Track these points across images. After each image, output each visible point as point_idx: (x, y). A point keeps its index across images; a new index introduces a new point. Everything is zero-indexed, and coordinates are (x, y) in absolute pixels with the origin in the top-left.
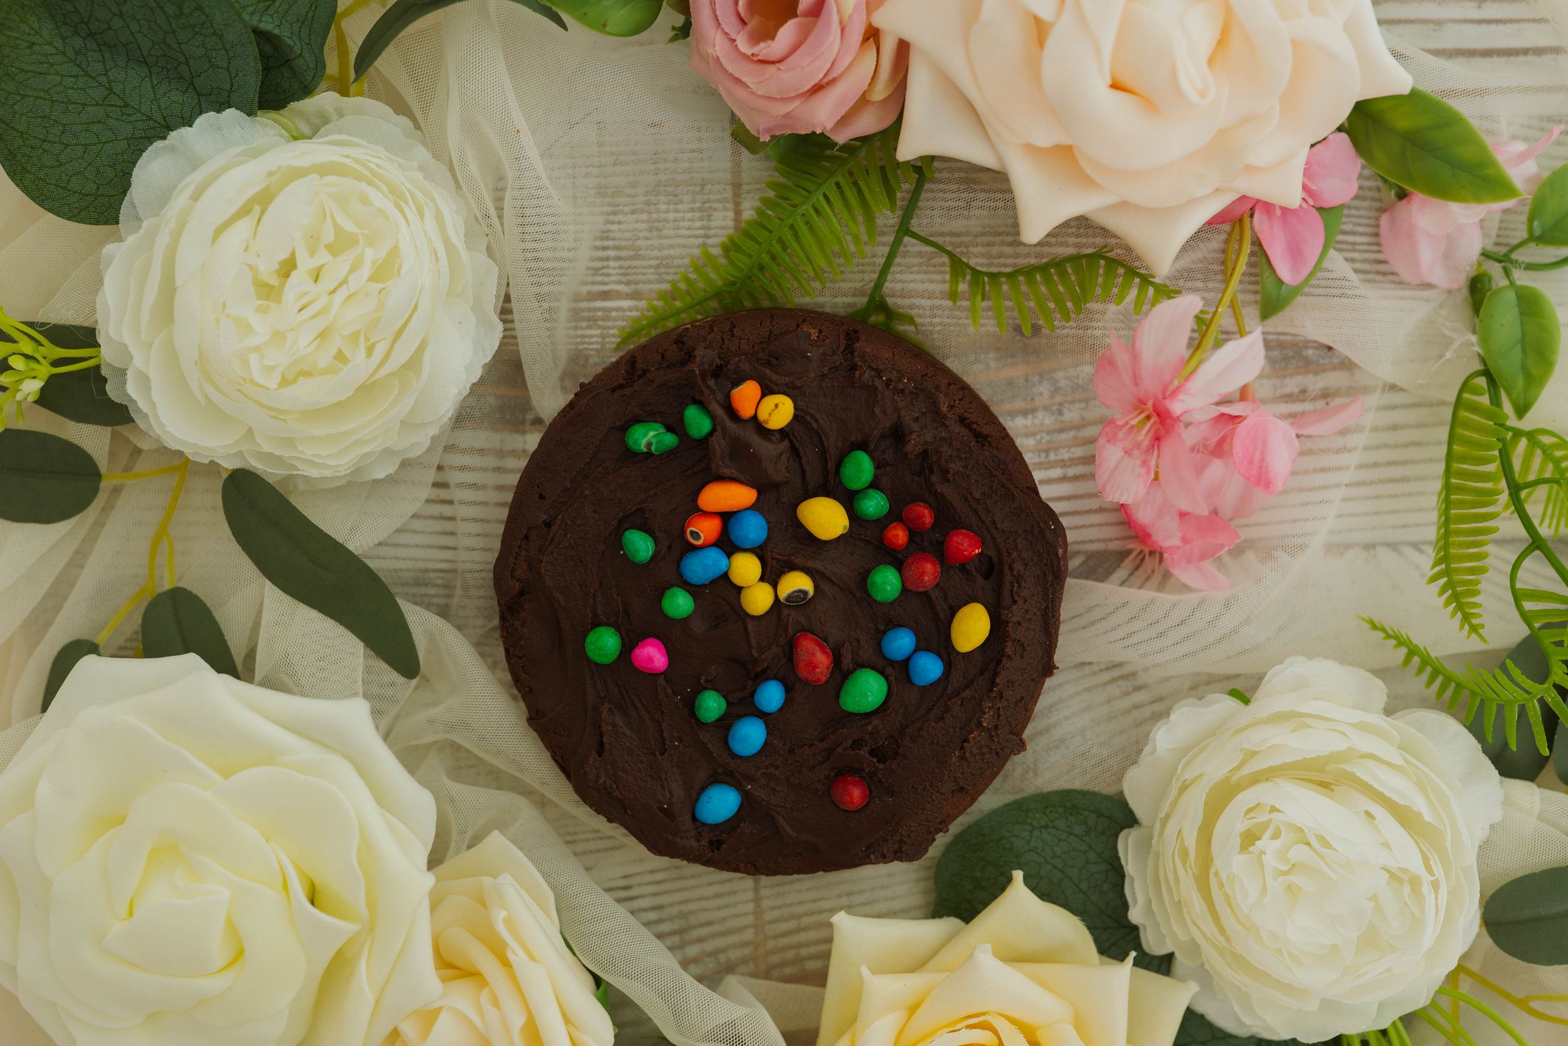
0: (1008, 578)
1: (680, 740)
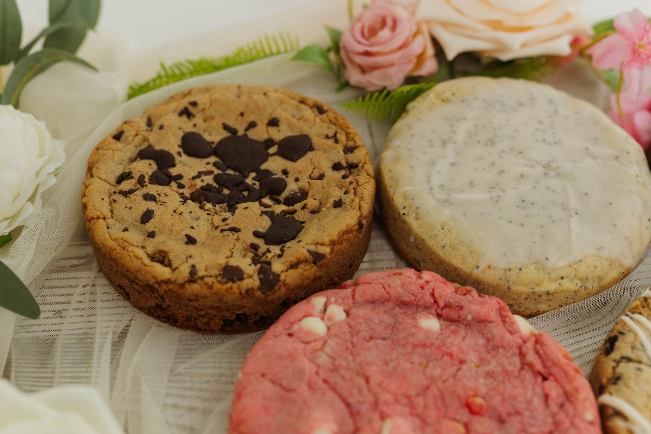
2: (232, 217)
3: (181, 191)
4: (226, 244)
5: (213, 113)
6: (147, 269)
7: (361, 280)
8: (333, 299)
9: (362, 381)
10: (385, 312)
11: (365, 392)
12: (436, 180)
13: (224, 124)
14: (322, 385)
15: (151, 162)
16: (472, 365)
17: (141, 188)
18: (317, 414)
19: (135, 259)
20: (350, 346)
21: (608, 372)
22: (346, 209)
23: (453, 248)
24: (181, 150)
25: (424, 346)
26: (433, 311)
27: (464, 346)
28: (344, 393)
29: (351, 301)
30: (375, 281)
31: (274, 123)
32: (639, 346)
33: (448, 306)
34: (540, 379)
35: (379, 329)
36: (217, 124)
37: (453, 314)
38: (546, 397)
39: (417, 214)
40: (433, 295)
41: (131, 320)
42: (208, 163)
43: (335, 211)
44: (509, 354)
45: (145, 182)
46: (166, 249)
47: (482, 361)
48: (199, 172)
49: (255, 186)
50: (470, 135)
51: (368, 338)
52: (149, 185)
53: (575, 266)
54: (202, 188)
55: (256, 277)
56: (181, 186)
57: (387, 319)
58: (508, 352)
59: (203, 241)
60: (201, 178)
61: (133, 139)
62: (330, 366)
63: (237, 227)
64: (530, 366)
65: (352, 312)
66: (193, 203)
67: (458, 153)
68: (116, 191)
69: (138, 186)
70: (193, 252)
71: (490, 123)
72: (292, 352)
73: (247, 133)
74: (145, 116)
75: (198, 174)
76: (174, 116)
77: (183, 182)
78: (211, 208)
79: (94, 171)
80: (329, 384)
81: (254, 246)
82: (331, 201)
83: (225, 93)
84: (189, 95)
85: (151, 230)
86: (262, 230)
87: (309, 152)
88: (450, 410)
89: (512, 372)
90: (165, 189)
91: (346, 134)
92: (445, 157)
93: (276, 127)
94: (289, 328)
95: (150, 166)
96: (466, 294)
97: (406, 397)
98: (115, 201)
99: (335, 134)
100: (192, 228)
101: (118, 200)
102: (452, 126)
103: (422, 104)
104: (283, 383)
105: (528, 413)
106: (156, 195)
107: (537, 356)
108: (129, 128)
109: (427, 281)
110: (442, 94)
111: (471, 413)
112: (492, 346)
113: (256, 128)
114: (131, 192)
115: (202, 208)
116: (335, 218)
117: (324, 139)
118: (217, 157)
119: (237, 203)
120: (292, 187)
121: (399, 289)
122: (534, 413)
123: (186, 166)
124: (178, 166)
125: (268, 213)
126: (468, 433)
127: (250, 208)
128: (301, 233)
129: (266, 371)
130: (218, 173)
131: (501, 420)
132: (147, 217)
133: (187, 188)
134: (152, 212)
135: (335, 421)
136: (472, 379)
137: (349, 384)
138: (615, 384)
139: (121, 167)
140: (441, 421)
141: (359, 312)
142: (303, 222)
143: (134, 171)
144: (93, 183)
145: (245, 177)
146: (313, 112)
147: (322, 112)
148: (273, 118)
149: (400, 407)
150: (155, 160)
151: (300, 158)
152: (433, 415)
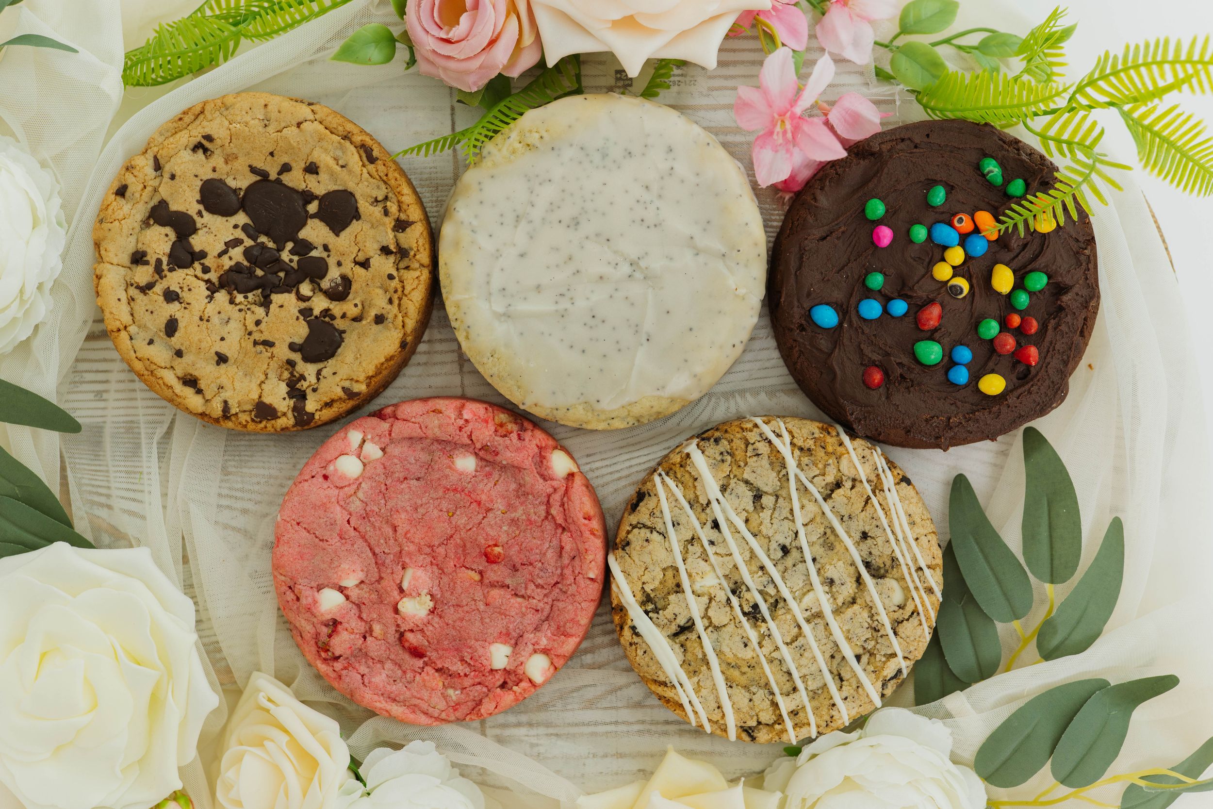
0: (1027, 387)
1: (847, 277)
2: (266, 319)
3: (206, 277)
4: (260, 364)
5: (235, 151)
6: (179, 400)
7: (400, 414)
8: (369, 437)
9: (388, 530)
10: (423, 449)
11: (392, 541)
12: (497, 282)
13: (250, 166)
14: (353, 533)
15: (168, 230)
16: (499, 513)
17: (160, 281)
18: (345, 566)
19: (165, 388)
20: (383, 488)
21: (622, 534)
22: (388, 328)
23: (501, 379)
24: (201, 207)
25: (455, 490)
26: (471, 449)
27: (493, 493)
28: (372, 542)
29: (386, 440)
30: (413, 420)
31: (312, 169)
32: (658, 514)
33: (484, 448)
34: (560, 531)
35: (414, 468)
36: (241, 164)
37: (489, 457)
38: (562, 548)
39: (468, 333)
40: (470, 437)
42: (236, 227)
43: (375, 328)
44: (537, 502)
45: (163, 271)
46: (196, 373)
47: (510, 507)
48: (226, 244)
49: (292, 264)
50: (553, 207)
51: (402, 479)
52: (168, 274)
53: (629, 408)
54: (231, 269)
55: (290, 414)
56: (206, 270)
57: (424, 457)
58: (536, 500)
59: (236, 356)
60: (228, 254)
61: (141, 195)
62: (363, 512)
63: (271, 340)
64: (553, 517)
65: (388, 450)
66: (222, 296)
67: (531, 237)
68: (133, 281)
69: (157, 277)
70: (224, 381)
71: (581, 189)
72: (325, 500)
73: (281, 177)
74: (150, 155)
75: (225, 248)
76: (186, 156)
77: (208, 262)
78: (243, 300)
79: (103, 252)
80: (359, 532)
81: (291, 363)
82: (373, 313)
83: (248, 118)
84: (202, 117)
85: (177, 348)
86: (299, 340)
87: (354, 221)
88: (469, 559)
89: (535, 522)
90: (188, 277)
91: (399, 202)
92: (514, 245)
93: (315, 176)
94: (325, 467)
95: (166, 239)
96: (505, 436)
97: (429, 547)
98: (133, 300)
99: (386, 198)
100: (222, 339)
101: (135, 297)
102: (532, 192)
103: (499, 150)
104: (317, 533)
105: (540, 565)
106: (179, 291)
107: (561, 509)
108: (134, 179)
109: (467, 421)
110: (528, 135)
111: (488, 562)
112: (522, 492)
113: (291, 173)
114: (150, 286)
115: (232, 302)
116: (375, 340)
117: (372, 204)
118: (247, 214)
119: (271, 292)
120: (334, 274)
121: (436, 430)
122: (546, 565)
123: (209, 232)
124: (200, 232)
125: (306, 313)
126: (481, 581)
127: (285, 304)
128: (339, 350)
129: (301, 519)
130: (249, 242)
131: (515, 569)
132: (171, 327)
133: (213, 271)
134: (176, 320)
135: (362, 571)
136: (495, 527)
137: (378, 532)
138: (623, 549)
139: (133, 239)
140: (458, 571)
141: (395, 450)
142: (344, 332)
143: (149, 251)
144: (105, 272)
145: (280, 249)
146: (361, 157)
147: (372, 160)
148: (312, 163)
149: (422, 557)
150: (171, 226)
151: (343, 229)
152: (452, 564)
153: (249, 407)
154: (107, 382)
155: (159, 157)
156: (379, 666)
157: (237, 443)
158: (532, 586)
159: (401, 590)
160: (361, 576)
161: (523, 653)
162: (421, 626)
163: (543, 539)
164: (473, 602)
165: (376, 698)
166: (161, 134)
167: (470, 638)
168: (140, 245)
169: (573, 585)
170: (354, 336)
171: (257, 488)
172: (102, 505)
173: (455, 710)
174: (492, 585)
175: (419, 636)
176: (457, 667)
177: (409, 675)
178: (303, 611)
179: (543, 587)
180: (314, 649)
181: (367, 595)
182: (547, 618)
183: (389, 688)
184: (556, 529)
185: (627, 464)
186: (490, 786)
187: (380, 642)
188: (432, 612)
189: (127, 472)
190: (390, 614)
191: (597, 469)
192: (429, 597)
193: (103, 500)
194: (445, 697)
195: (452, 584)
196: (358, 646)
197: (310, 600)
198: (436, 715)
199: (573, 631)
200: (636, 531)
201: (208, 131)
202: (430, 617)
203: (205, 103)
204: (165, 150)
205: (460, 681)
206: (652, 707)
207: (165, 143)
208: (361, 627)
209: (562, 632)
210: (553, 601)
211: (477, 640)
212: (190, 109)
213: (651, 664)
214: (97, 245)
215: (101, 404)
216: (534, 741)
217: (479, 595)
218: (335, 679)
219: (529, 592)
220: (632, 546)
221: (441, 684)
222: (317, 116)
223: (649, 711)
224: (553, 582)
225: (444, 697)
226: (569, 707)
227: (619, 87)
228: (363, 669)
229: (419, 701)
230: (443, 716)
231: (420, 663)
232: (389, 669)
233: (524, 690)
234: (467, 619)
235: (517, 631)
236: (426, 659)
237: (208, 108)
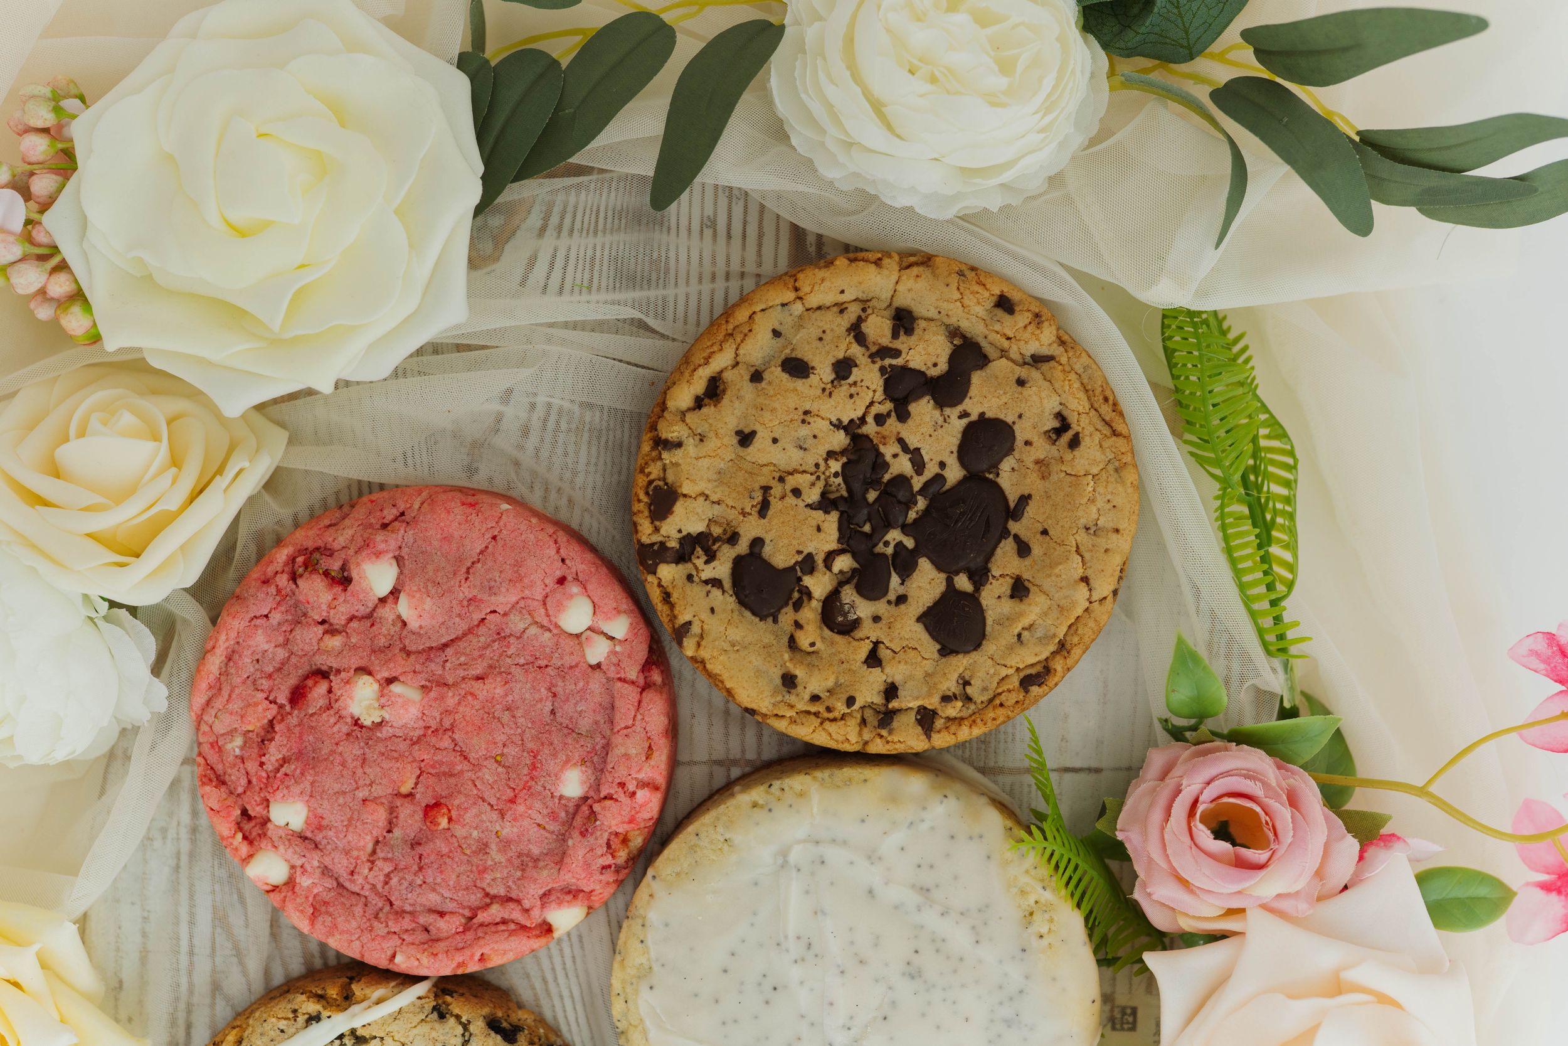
2: (802, 504)
3: (870, 419)
4: (734, 495)
5: (1054, 477)
6: (687, 374)
7: (649, 695)
9: (478, 670)
10: (596, 723)
11: (462, 673)
12: (835, 855)
13: (1030, 496)
14: (477, 617)
15: (943, 367)
16: (498, 828)
17: (867, 354)
18: (429, 604)
19: (705, 354)
20: (543, 663)
21: (456, 1008)
22: (775, 692)
23: (693, 849)
24: (974, 417)
25: (534, 767)
26: (592, 794)
27: (526, 823)
28: (462, 644)
29: (612, 674)
30: (639, 717)
31: (1019, 589)
33: (593, 815)
34: (467, 913)
35: (569, 708)
36: (1032, 484)
37: (578, 821)
38: (442, 914)
39: (762, 807)
40: (609, 797)
41: (674, 340)
42: (942, 465)
43: (776, 674)
44: (510, 883)
45: (882, 359)
46: (726, 401)
47: (505, 843)
48: (918, 450)
49: (881, 545)
51: (553, 689)
52: (877, 366)
53: (640, 1027)
54: (879, 455)
55: (656, 538)
56: (880, 419)
57: (585, 724)
58: (514, 882)
59: (749, 458)
60: (901, 453)
61: (998, 333)
62: (508, 631)
63: (770, 513)
64: (488, 905)
65: (598, 675)
66: (840, 440)
67: (896, 908)
68: (869, 311)
69: (874, 349)
70: (712, 444)
71: (963, 986)
72: (526, 581)
73: (1011, 539)
74: (1056, 350)
75: (912, 448)
76: (1052, 404)
77: (892, 423)
78: (833, 470)
79: (915, 270)
80: (478, 626)
81: (733, 538)
82: (799, 672)
83: (1100, 503)
84: (1107, 431)
85: (766, 375)
86: (767, 551)
87: (938, 647)
88: (432, 781)
89: (482, 879)
90: (871, 394)
91: (962, 719)
92: (886, 884)
93: (1009, 592)
94: (576, 579)
95: (930, 364)
96: (609, 846)
97: (452, 725)
98: (842, 311)
99: (968, 699)
100: (775, 441)
101: (846, 315)
102: (962, 914)
103: (1027, 872)
104: (479, 565)
105: (419, 882)
106: (851, 380)
107: (498, 920)
108: (1021, 324)
109: (634, 794)
110: (1047, 916)
111: (427, 806)
112: (527, 863)
113: (1016, 557)
114: (860, 338)
115: (831, 454)
116: (758, 673)
117: (961, 677)
118: (961, 483)
119: (842, 513)
120: (864, 609)
121: (622, 750)
122: (418, 891)
123: (936, 427)
124: (937, 413)
125: (808, 564)
126: (398, 795)
127: (822, 535)
128: (748, 614)
129: (500, 543)
130: (917, 483)
131: (415, 844)
132: (797, 368)
133: (879, 429)
134: (807, 377)
135: (421, 627)
136: (477, 820)
137: (476, 653)
138: (434, 1008)
139: (933, 313)
140: (415, 765)
141: (596, 683)
142: (775, 621)
143: (914, 338)
144: (885, 272)
145: (905, 529)
146: (1032, 665)
147: (1027, 682)
148: (1027, 590)
149: (437, 715)
150: (948, 373)
151: (927, 628)
152: (425, 757)
153: (670, 478)
154: (729, 237)
155: (1052, 363)
156: (281, 639)
157: (627, 425)
158: (388, 868)
159: (390, 681)
160: (414, 624)
161: (290, 851)
162: (336, 706)
163: (456, 889)
164: (368, 782)
165: (233, 635)
166: (1086, 368)
167: (317, 774)
168: (922, 324)
169: (386, 930)
170: (768, 638)
171: (559, 451)
172: (546, 219)
173: (212, 745)
174: (392, 810)
175: (322, 702)
176: (274, 754)
177: (265, 684)
178: (366, 535)
179: (386, 883)
180: (310, 544)
181: (384, 631)
182: (340, 885)
183: (247, 653)
184: (471, 909)
185: (565, 993)
186: (108, 766)
187: (315, 644)
188: (356, 722)
189: (593, 259)
190: (355, 662)
191: (561, 950)
192: (378, 720)
193: (554, 220)
194: (231, 733)
195: (395, 755)
196: (311, 613)
197: (382, 546)
198: (205, 718)
199: (318, 926)
200: (460, 1030)
201: (1086, 442)
202: (349, 720)
203: (1127, 438)
204: (1061, 375)
205: (254, 756)
206: (212, 1006)
207: (1073, 376)
208: (338, 618)
209: (317, 909)
210: (366, 897)
211: (312, 784)
212: (1121, 414)
213: (265, 1039)
214: (926, 261)
215: (696, 226)
216: (171, 833)
217: (377, 791)
218: (265, 573)
219: (379, 863)
220: (437, 1025)
221: (250, 728)
222: (1096, 605)
223: (208, 1001)
224: (393, 899)
225: (231, 731)
226: (217, 887)
227: (1112, 1011)
228: (276, 617)
229: (226, 697)
230: (204, 728)
231: (283, 699)
232: (274, 654)
233: (236, 849)
234: (345, 772)
235: (324, 842)
236: (288, 708)
237: (1120, 442)
